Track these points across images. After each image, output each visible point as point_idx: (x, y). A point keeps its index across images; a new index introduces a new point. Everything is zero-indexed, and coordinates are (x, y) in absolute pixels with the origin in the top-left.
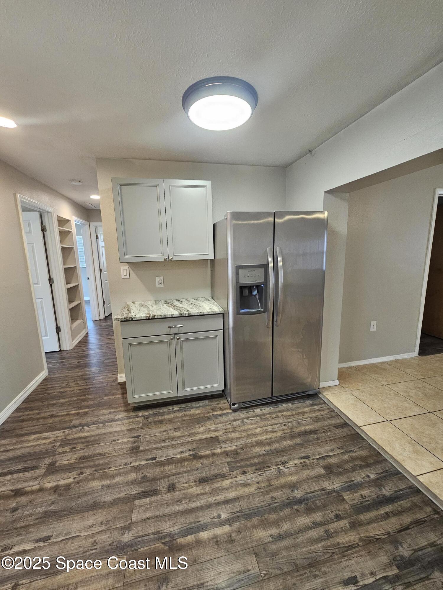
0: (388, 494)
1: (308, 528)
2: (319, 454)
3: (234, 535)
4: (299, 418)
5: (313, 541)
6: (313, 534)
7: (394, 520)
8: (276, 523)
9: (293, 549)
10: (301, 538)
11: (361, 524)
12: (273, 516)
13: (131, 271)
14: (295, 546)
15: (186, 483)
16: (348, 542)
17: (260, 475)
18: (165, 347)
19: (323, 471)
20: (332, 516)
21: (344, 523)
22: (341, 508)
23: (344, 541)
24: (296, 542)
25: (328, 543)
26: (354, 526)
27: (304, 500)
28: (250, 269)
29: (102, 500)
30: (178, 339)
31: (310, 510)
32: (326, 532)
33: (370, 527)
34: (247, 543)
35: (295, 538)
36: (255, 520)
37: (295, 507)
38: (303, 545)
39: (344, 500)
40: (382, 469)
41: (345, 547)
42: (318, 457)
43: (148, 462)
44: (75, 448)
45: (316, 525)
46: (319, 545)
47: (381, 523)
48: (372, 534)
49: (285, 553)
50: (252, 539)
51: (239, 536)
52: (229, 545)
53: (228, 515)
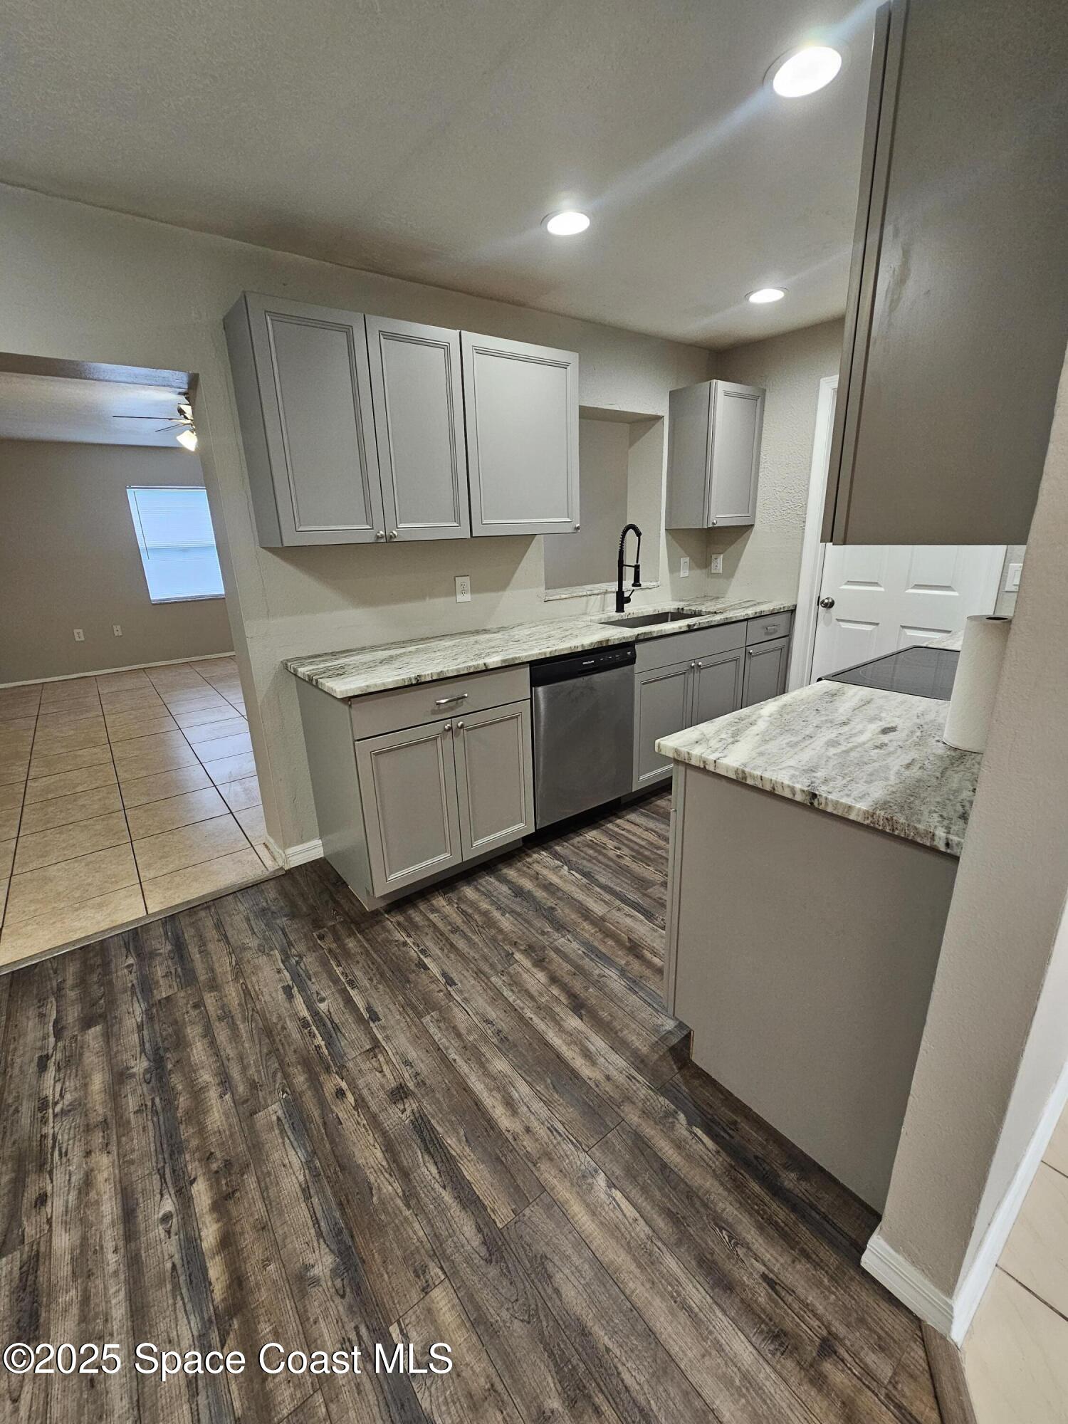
0: (169, 947)
1: (213, 1043)
2: (44, 1039)
3: (214, 1166)
5: (235, 1036)
6: (222, 1035)
7: (211, 946)
8: (197, 1093)
9: (245, 1062)
10: (230, 1051)
11: (213, 979)
12: (183, 1102)
14: (241, 1058)
16: (238, 994)
17: (64, 1154)
19: (96, 1030)
20: (194, 1013)
21: (210, 999)
22: (182, 1002)
23: (236, 998)
24: (235, 1058)
25: (238, 1017)
26: (214, 985)
27: (155, 1055)
31: (180, 1042)
32: (220, 1019)
33: (218, 970)
34: (231, 1135)
35: (228, 1060)
36: (186, 1132)
37: (170, 1066)
38: (240, 1047)
39: (168, 998)
40: (120, 948)
41: (245, 997)
42: (52, 1039)
45: (208, 1033)
46: (241, 1026)
47: (214, 959)
48: (229, 969)
49: (252, 1071)
50: (226, 1127)
51: (218, 1154)
52: (236, 1168)
53: (166, 1196)
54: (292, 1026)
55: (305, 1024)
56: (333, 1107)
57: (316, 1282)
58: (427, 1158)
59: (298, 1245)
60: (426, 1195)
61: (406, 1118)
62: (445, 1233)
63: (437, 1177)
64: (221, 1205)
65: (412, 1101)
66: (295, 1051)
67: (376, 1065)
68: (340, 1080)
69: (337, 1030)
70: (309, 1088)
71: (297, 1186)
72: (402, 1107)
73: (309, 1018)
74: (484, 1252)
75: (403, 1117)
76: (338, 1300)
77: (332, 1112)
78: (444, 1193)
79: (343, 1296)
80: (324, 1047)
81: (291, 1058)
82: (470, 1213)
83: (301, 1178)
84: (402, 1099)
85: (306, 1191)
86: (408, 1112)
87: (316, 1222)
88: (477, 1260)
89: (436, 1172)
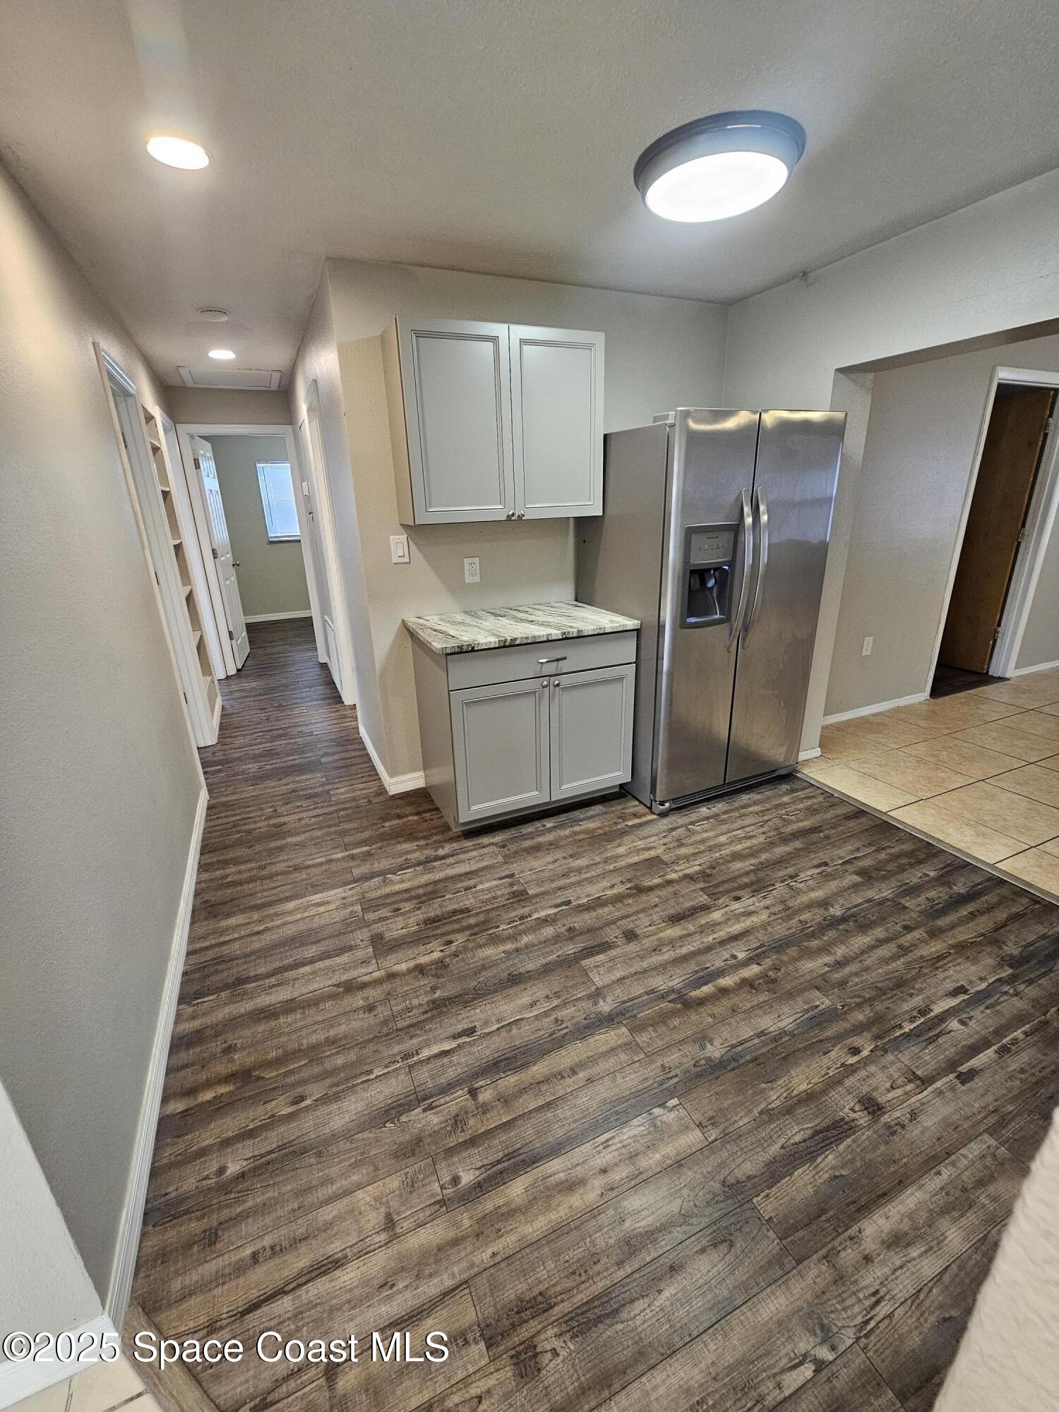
0: (962, 891)
1: (872, 948)
2: (841, 858)
3: (771, 973)
4: (780, 812)
5: (887, 961)
6: (884, 951)
7: (983, 919)
8: (825, 949)
9: (864, 973)
10: (870, 960)
11: (942, 931)
12: (815, 943)
13: (413, 546)
14: (867, 969)
15: (650, 925)
16: (935, 953)
17: (764, 897)
18: (529, 703)
19: (858, 879)
20: (898, 928)
21: (917, 934)
22: (907, 917)
23: (929, 953)
24: (864, 965)
25: (908, 958)
26: (934, 934)
27: (849, 917)
28: (710, 535)
29: (522, 970)
30: (558, 685)
31: (864, 927)
32: (900, 947)
33: (956, 932)
34: (796, 978)
35: (861, 962)
36: (793, 951)
37: (841, 927)
38: (876, 967)
39: (906, 907)
40: (943, 863)
41: (934, 958)
42: (841, 862)
43: (561, 908)
44: (399, 909)
45: (881, 942)
46: (898, 963)
47: (970, 925)
48: (961, 939)
49: (856, 980)
50: (801, 973)
51: (779, 974)
52: (771, 986)
53: (747, 953)
54: (917, 1001)
55: (923, 1012)
56: (839, 1046)
57: (703, 1047)
58: (809, 1132)
59: (725, 1034)
60: (773, 1130)
61: (845, 1112)
62: (743, 1144)
63: (792, 1141)
64: (747, 984)
65: (866, 1119)
66: (888, 1008)
67: (899, 1082)
68: (870, 1049)
69: (928, 1042)
70: (854, 1025)
71: (766, 1027)
72: (857, 1108)
73: (932, 1014)
74: (731, 1180)
75: (846, 1110)
76: (692, 1062)
77: (834, 1046)
78: (778, 1146)
79: (695, 1066)
80: (902, 1032)
81: (879, 1007)
82: (763, 1171)
83: (772, 1029)
84: (866, 1109)
85: (762, 1034)
86: (853, 1115)
87: (741, 1044)
88: (725, 1172)
89: (797, 1141)
